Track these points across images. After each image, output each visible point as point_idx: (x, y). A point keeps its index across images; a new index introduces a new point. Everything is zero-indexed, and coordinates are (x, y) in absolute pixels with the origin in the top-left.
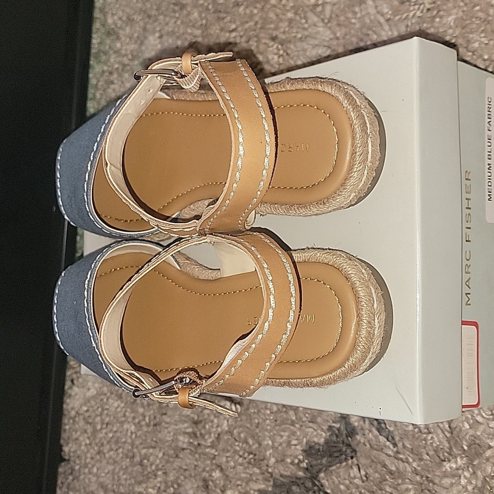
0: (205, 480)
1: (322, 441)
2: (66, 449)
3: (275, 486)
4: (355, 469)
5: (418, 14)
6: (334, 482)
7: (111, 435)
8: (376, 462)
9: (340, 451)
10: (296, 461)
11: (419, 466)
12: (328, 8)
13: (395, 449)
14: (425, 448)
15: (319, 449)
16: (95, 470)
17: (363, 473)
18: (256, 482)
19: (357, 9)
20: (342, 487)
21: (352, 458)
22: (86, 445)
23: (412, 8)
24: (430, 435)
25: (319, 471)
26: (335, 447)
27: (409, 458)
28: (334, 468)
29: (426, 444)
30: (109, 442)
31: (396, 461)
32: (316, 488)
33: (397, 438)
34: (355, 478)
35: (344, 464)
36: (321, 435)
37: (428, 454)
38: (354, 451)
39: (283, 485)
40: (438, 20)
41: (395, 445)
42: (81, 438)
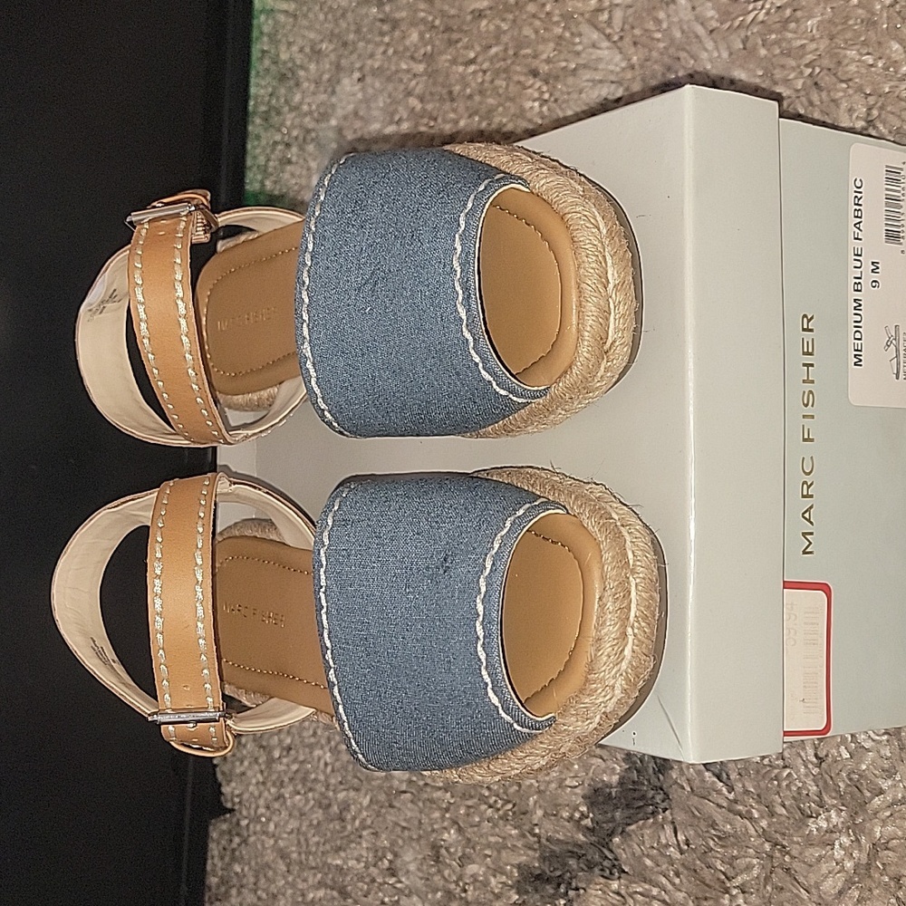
0: (435, 848)
1: (615, 779)
2: (226, 789)
3: (543, 859)
4: (669, 829)
5: (761, 17)
6: (634, 854)
7: (295, 767)
8: (699, 818)
9: (643, 797)
10: (577, 815)
11: (769, 825)
12: (618, 14)
13: (731, 796)
14: (778, 793)
15: (610, 793)
16: (272, 827)
17: (681, 837)
18: (513, 851)
19: (662, 15)
20: (648, 862)
21: (665, 810)
22: (258, 783)
23: (751, 7)
24: (788, 771)
25: (611, 834)
26: (635, 790)
27: (754, 811)
28: (633, 827)
29: (779, 785)
30: (291, 779)
31: (731, 815)
32: (606, 863)
33: (734, 776)
34: (667, 846)
35: (651, 820)
36: (614, 768)
37: (784, 806)
38: (667, 797)
39: (553, 855)
40: (793, 25)
41: (731, 789)
42: (249, 773)
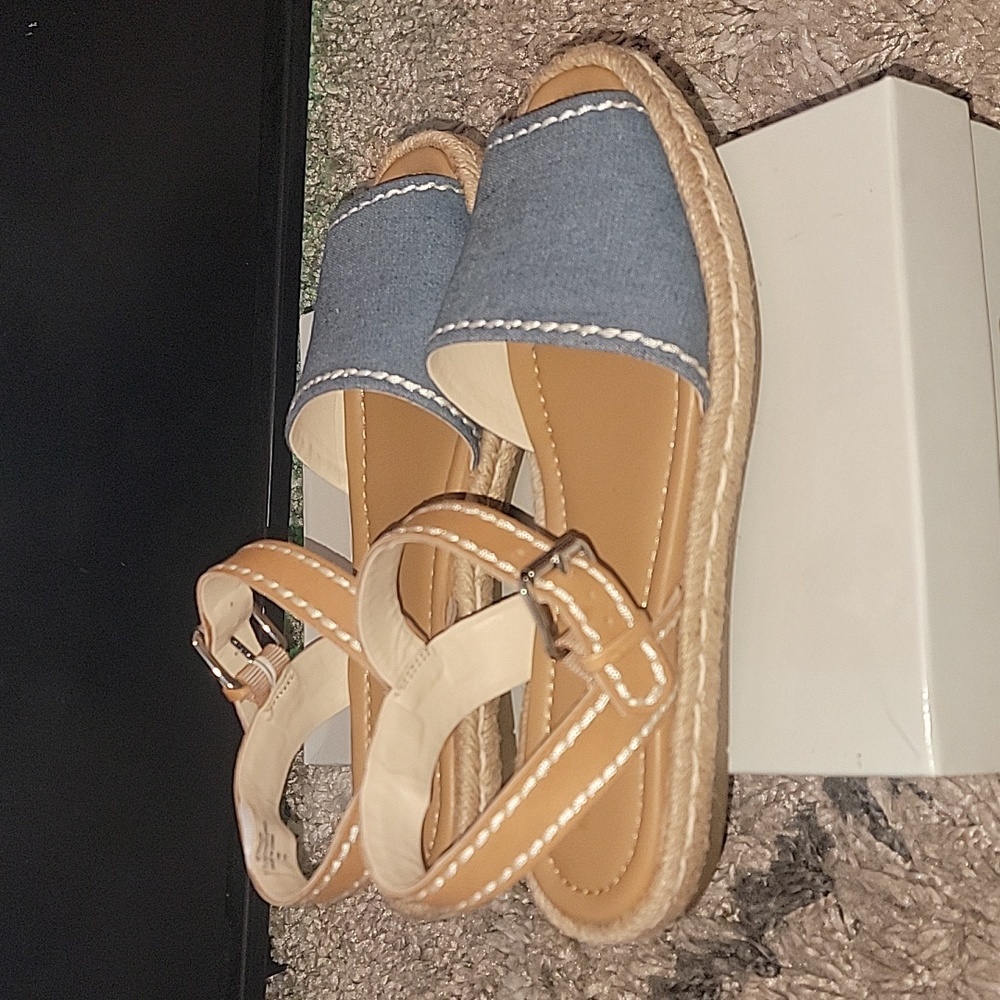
0: (546, 972)
1: (766, 865)
2: (278, 943)
3: (681, 965)
4: (834, 912)
5: (897, 53)
6: (794, 945)
7: (361, 908)
8: (871, 894)
9: (802, 880)
10: (720, 912)
11: (955, 891)
12: (731, 65)
13: (908, 866)
14: (964, 855)
15: (761, 882)
16: (334, 979)
17: (849, 921)
18: (644, 962)
19: (785, 59)
20: (811, 952)
21: (826, 894)
22: (316, 931)
23: (884, 44)
24: (974, 829)
25: (764, 927)
26: (793, 874)
27: (936, 878)
28: (792, 915)
29: (966, 845)
30: (358, 922)
31: (910, 886)
32: (760, 959)
33: (910, 844)
34: (834, 930)
35: (811, 906)
36: (764, 854)
37: (972, 867)
38: (829, 879)
39: (695, 960)
40: (933, 58)
41: (908, 858)
42: (307, 920)
